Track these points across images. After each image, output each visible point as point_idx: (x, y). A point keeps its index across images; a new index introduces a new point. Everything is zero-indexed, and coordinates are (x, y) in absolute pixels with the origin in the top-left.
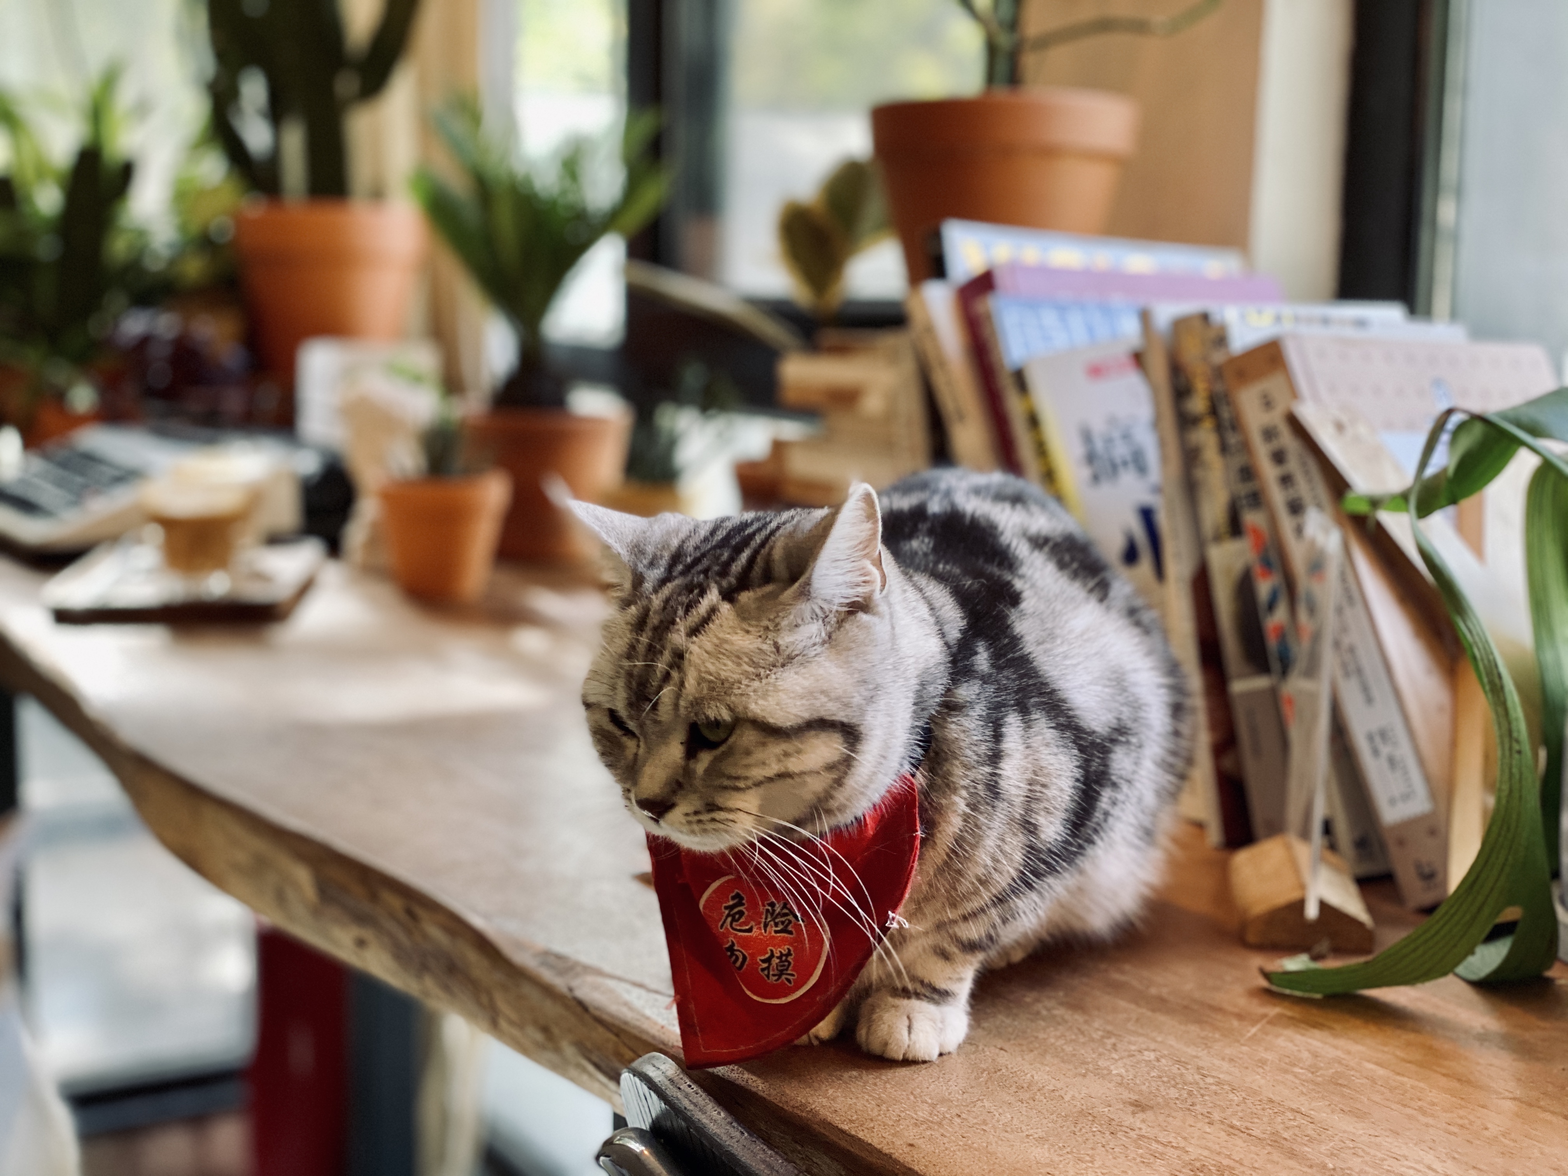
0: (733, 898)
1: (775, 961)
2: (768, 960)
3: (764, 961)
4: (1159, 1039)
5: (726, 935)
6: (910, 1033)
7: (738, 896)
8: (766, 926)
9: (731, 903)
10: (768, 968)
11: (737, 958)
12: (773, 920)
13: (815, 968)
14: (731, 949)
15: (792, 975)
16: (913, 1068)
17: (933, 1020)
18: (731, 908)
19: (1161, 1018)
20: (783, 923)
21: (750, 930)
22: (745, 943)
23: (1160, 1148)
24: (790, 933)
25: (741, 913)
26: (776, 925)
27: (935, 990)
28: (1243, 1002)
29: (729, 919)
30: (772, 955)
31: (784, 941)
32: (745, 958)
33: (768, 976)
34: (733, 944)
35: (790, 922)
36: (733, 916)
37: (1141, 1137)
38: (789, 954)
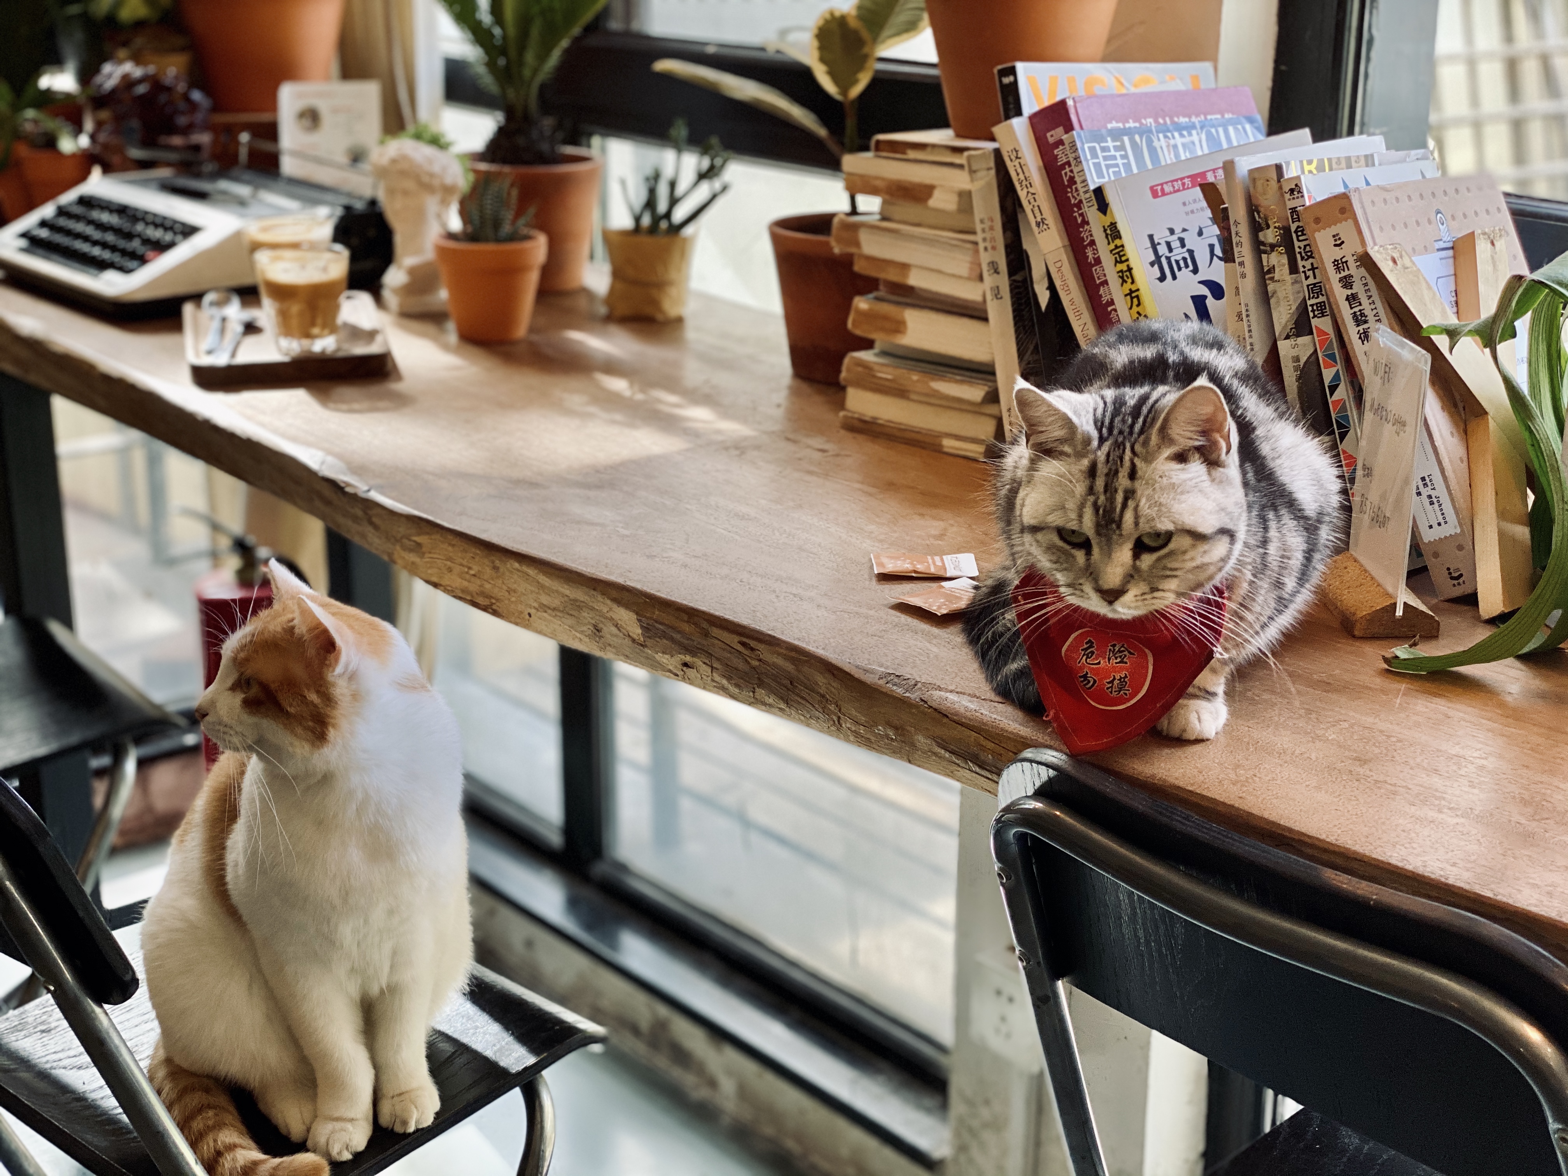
0: (1087, 643)
1: (1116, 682)
2: (1112, 682)
3: (1108, 683)
4: (1343, 712)
5: (1082, 668)
6: (1200, 721)
7: (1090, 641)
8: (1109, 659)
9: (1086, 646)
10: (1112, 687)
11: (1089, 682)
12: (1114, 655)
13: (1143, 685)
14: (1085, 677)
15: (1128, 690)
16: (1201, 744)
17: (1211, 713)
18: (1086, 649)
19: (1334, 696)
20: (1120, 657)
21: (1099, 663)
22: (1096, 672)
23: (1393, 788)
24: (1126, 663)
25: (1092, 653)
26: (1116, 658)
27: (1207, 692)
28: (1378, 682)
29: (1085, 658)
30: (1114, 679)
31: (1122, 669)
32: (1095, 681)
33: (1111, 692)
34: (1087, 673)
35: (1125, 656)
36: (1087, 655)
37: (1376, 781)
38: (1126, 677)
